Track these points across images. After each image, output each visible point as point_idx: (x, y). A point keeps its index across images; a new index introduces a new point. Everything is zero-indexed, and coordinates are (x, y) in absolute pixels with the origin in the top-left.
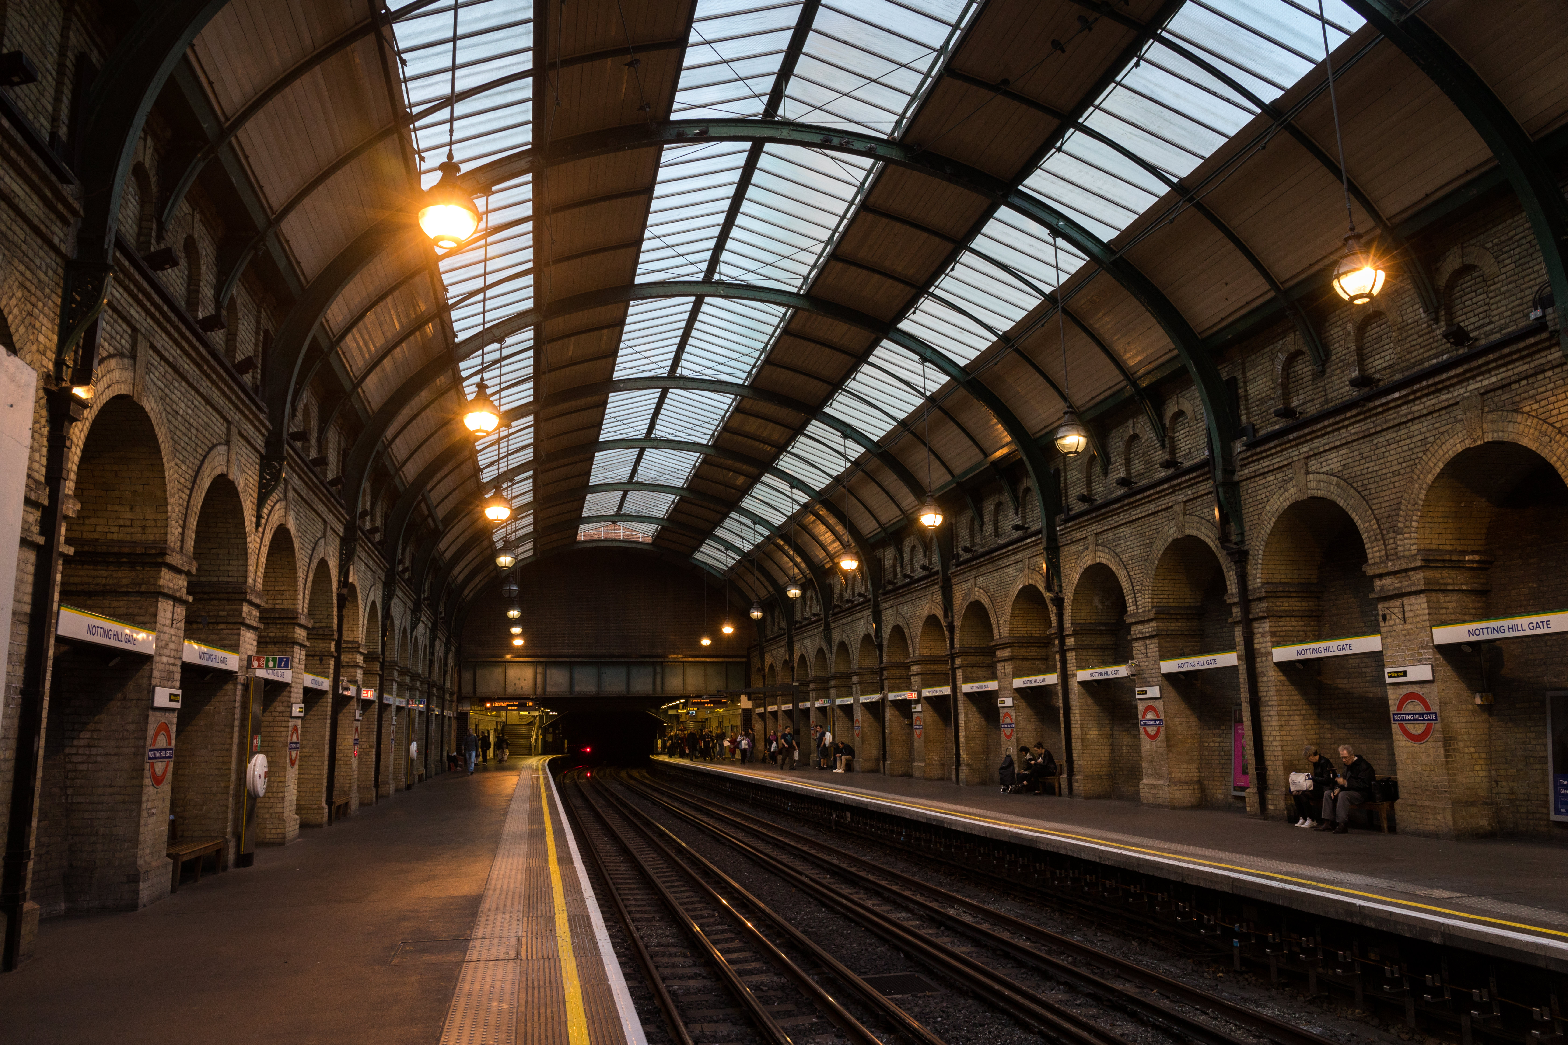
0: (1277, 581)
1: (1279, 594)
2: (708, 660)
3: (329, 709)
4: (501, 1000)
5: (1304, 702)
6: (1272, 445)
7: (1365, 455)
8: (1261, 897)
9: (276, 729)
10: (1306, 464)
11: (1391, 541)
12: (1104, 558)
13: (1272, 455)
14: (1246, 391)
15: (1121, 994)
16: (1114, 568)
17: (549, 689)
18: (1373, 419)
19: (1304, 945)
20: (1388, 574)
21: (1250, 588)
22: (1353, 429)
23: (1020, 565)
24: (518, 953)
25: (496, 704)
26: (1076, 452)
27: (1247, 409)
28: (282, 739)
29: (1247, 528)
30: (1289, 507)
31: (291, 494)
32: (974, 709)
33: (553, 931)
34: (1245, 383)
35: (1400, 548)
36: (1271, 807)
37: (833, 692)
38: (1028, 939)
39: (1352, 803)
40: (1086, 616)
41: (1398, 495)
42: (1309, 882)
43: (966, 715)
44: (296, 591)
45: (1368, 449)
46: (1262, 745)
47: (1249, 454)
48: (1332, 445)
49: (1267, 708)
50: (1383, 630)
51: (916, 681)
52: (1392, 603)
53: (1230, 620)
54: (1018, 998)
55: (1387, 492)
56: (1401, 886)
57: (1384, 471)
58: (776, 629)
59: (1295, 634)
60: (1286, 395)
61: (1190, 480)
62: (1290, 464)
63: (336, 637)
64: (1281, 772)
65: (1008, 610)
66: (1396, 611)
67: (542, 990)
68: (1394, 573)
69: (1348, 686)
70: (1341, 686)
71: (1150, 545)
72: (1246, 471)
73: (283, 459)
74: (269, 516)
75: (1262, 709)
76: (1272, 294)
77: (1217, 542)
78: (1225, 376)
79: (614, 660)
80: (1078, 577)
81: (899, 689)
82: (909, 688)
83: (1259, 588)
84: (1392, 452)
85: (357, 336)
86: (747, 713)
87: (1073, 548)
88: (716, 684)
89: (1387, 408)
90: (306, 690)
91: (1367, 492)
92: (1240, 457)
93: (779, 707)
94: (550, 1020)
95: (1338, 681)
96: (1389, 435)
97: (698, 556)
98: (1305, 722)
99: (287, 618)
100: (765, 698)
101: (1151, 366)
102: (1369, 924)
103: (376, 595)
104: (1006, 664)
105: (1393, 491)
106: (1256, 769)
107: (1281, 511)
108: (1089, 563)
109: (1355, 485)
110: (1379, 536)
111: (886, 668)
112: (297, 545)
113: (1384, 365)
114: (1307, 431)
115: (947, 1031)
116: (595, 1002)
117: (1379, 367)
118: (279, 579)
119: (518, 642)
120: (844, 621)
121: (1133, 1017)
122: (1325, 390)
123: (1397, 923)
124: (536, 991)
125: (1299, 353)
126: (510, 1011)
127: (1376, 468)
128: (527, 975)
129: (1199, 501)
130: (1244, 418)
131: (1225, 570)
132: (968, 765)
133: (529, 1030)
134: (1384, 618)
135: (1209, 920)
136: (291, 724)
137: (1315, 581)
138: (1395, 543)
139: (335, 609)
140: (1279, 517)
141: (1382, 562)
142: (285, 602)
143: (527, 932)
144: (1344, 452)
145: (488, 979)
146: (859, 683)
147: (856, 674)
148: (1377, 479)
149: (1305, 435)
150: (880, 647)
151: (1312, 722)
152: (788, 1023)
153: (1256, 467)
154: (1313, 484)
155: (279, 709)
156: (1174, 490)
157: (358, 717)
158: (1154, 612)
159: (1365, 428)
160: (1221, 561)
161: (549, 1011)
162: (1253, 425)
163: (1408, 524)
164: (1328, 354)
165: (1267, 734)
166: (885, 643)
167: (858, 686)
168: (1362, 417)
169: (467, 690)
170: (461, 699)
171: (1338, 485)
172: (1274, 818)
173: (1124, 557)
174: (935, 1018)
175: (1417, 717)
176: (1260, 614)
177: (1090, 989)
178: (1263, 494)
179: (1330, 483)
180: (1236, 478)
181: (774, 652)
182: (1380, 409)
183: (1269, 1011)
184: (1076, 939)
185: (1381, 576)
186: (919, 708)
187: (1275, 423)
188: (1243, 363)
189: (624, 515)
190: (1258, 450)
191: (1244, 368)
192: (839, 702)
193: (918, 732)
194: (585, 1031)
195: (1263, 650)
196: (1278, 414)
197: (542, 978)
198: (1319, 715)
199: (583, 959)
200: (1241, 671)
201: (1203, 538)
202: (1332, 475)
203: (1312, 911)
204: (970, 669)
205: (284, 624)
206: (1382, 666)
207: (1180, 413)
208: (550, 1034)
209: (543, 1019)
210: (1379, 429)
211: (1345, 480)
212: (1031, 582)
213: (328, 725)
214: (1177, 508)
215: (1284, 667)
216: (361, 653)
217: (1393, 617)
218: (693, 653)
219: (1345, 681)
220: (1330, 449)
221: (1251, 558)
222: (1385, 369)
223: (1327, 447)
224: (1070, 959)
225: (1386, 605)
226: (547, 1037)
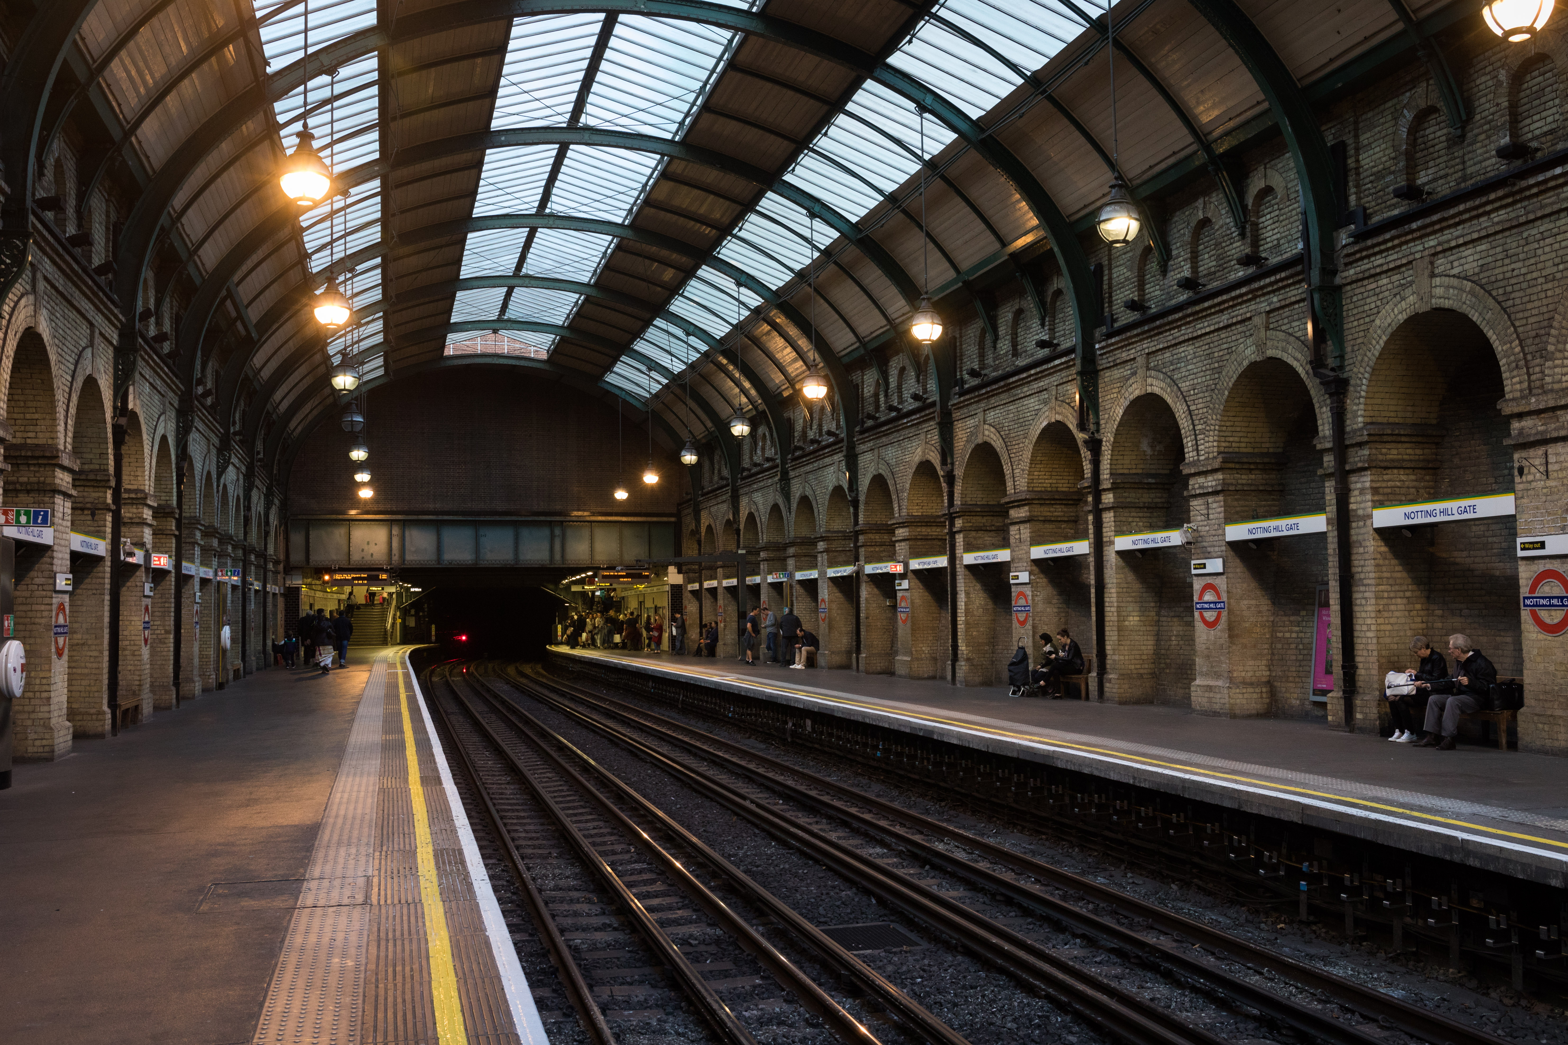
0: (1385, 420)
1: (1385, 438)
2: (624, 519)
3: (107, 581)
4: (344, 955)
5: (1409, 581)
6: (1388, 236)
7: (1510, 252)
8: (1338, 829)
9: (35, 607)
10: (1432, 263)
11: (1537, 369)
12: (1157, 386)
13: (1387, 250)
14: (1358, 161)
15: (1153, 949)
16: (1169, 401)
17: (409, 557)
18: (1526, 203)
19: (1390, 889)
20: (1530, 413)
21: (1348, 429)
22: (1496, 217)
23: (1045, 395)
24: (367, 897)
25: (338, 577)
26: (1125, 241)
27: (1357, 186)
28: (43, 621)
29: (1349, 349)
30: (1406, 321)
31: (42, 285)
32: (978, 586)
33: (413, 870)
34: (1357, 150)
35: (1548, 379)
36: (1359, 716)
37: (791, 562)
38: (1037, 881)
39: (1463, 712)
40: (1130, 464)
41: (1551, 307)
42: (1401, 810)
43: (967, 594)
44: (55, 420)
45: (1515, 244)
46: (1352, 637)
47: (1356, 248)
48: (1468, 238)
49: (1362, 588)
50: (1519, 487)
51: (902, 548)
52: (1532, 452)
53: (1320, 472)
54: (1022, 954)
55: (1536, 304)
56: (1516, 816)
57: (1535, 275)
58: (716, 478)
59: (1403, 491)
60: (1411, 169)
61: (1277, 282)
62: (1410, 262)
63: (113, 483)
64: (1375, 672)
65: (1027, 455)
66: (1537, 462)
67: (399, 943)
68: (1538, 412)
69: (1468, 560)
70: (1458, 560)
71: (1219, 371)
72: (1352, 272)
73: (28, 236)
74: (11, 315)
75: (1355, 589)
76: (1400, 26)
77: (1308, 367)
78: (1330, 141)
79: (498, 518)
80: (1121, 412)
81: (880, 560)
82: (892, 557)
83: (1361, 429)
84: (1547, 249)
85: (127, 61)
86: (677, 591)
87: (1117, 373)
88: (634, 551)
89: (1544, 189)
90: (75, 556)
91: (1510, 303)
92: (1345, 252)
93: (720, 583)
94: (408, 980)
95: (1456, 554)
96: (1545, 226)
97: (610, 378)
98: (1411, 607)
99: (44, 457)
100: (700, 571)
101: (1232, 124)
102: (1472, 862)
103: (168, 427)
104: (1022, 527)
105: (1545, 302)
106: (1343, 667)
107: (1395, 326)
108: (1137, 393)
109: (1494, 293)
110: (1522, 363)
111: (862, 532)
112: (53, 357)
113: (1545, 129)
114: (1435, 218)
115: (928, 994)
116: (469, 957)
117: (1537, 132)
118: (30, 404)
119: (366, 494)
120: (808, 468)
121: (1168, 977)
122: (1464, 163)
123: (1508, 861)
124: (391, 944)
125: (1431, 110)
126: (357, 968)
127: (1523, 271)
128: (379, 924)
129: (1286, 312)
130: (1353, 198)
131: (1317, 406)
132: (968, 660)
133: (382, 992)
134: (1521, 471)
135: (1270, 858)
136: (54, 601)
137: (1434, 422)
138: (1542, 372)
139: (111, 446)
140: (1393, 335)
141: (1522, 398)
142: (40, 435)
143: (379, 870)
144: (1483, 247)
145: (328, 929)
146: (826, 551)
147: (823, 539)
148: (1524, 285)
149: (1433, 224)
150: (855, 503)
151: (1418, 606)
152: (724, 986)
153: (1365, 265)
154: (1439, 291)
155: (37, 581)
156: (1255, 295)
157: (147, 592)
158: (1220, 459)
159: (1512, 215)
160: (1313, 392)
161: (408, 969)
162: (1365, 209)
163: (1560, 346)
164: (1470, 112)
165: (1360, 621)
166: (862, 498)
167: (825, 555)
168: (1510, 200)
169: (297, 557)
170: (289, 569)
171: (1472, 293)
172: (1362, 730)
173: (1184, 386)
174: (913, 978)
175: (1555, 602)
176: (1360, 465)
177: (1114, 944)
178: (1372, 303)
179: (1461, 290)
180: (1338, 280)
181: (713, 509)
182: (1535, 190)
183: (1341, 971)
184: (1100, 881)
185: (1520, 416)
186: (905, 584)
187: (1395, 206)
188: (1356, 123)
189: (509, 320)
190: (1369, 242)
191: (1356, 130)
192: (799, 576)
193: (903, 616)
194: (455, 994)
195: (1360, 512)
196: (1399, 193)
197: (398, 928)
198: (1428, 598)
199: (453, 904)
200: (1330, 539)
201: (1290, 361)
202: (1466, 278)
203: (1402, 846)
204: (973, 534)
205: (40, 465)
206: (1514, 535)
207: (1268, 191)
208: (408, 997)
209: (399, 978)
210: (1531, 217)
211: (1482, 287)
212: (1059, 418)
213: (107, 603)
214: (1257, 320)
215: (1385, 534)
216: (149, 506)
217: (1533, 470)
218: (604, 510)
219: (1465, 554)
220: (1465, 244)
221: (1351, 389)
222: (1545, 134)
223: (1461, 241)
224: (1091, 906)
225: (1524, 454)
226: (404, 1001)
